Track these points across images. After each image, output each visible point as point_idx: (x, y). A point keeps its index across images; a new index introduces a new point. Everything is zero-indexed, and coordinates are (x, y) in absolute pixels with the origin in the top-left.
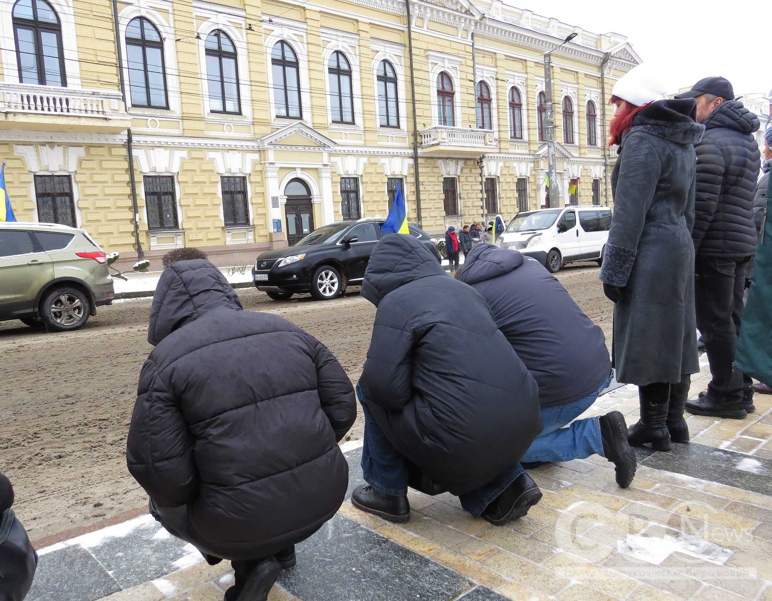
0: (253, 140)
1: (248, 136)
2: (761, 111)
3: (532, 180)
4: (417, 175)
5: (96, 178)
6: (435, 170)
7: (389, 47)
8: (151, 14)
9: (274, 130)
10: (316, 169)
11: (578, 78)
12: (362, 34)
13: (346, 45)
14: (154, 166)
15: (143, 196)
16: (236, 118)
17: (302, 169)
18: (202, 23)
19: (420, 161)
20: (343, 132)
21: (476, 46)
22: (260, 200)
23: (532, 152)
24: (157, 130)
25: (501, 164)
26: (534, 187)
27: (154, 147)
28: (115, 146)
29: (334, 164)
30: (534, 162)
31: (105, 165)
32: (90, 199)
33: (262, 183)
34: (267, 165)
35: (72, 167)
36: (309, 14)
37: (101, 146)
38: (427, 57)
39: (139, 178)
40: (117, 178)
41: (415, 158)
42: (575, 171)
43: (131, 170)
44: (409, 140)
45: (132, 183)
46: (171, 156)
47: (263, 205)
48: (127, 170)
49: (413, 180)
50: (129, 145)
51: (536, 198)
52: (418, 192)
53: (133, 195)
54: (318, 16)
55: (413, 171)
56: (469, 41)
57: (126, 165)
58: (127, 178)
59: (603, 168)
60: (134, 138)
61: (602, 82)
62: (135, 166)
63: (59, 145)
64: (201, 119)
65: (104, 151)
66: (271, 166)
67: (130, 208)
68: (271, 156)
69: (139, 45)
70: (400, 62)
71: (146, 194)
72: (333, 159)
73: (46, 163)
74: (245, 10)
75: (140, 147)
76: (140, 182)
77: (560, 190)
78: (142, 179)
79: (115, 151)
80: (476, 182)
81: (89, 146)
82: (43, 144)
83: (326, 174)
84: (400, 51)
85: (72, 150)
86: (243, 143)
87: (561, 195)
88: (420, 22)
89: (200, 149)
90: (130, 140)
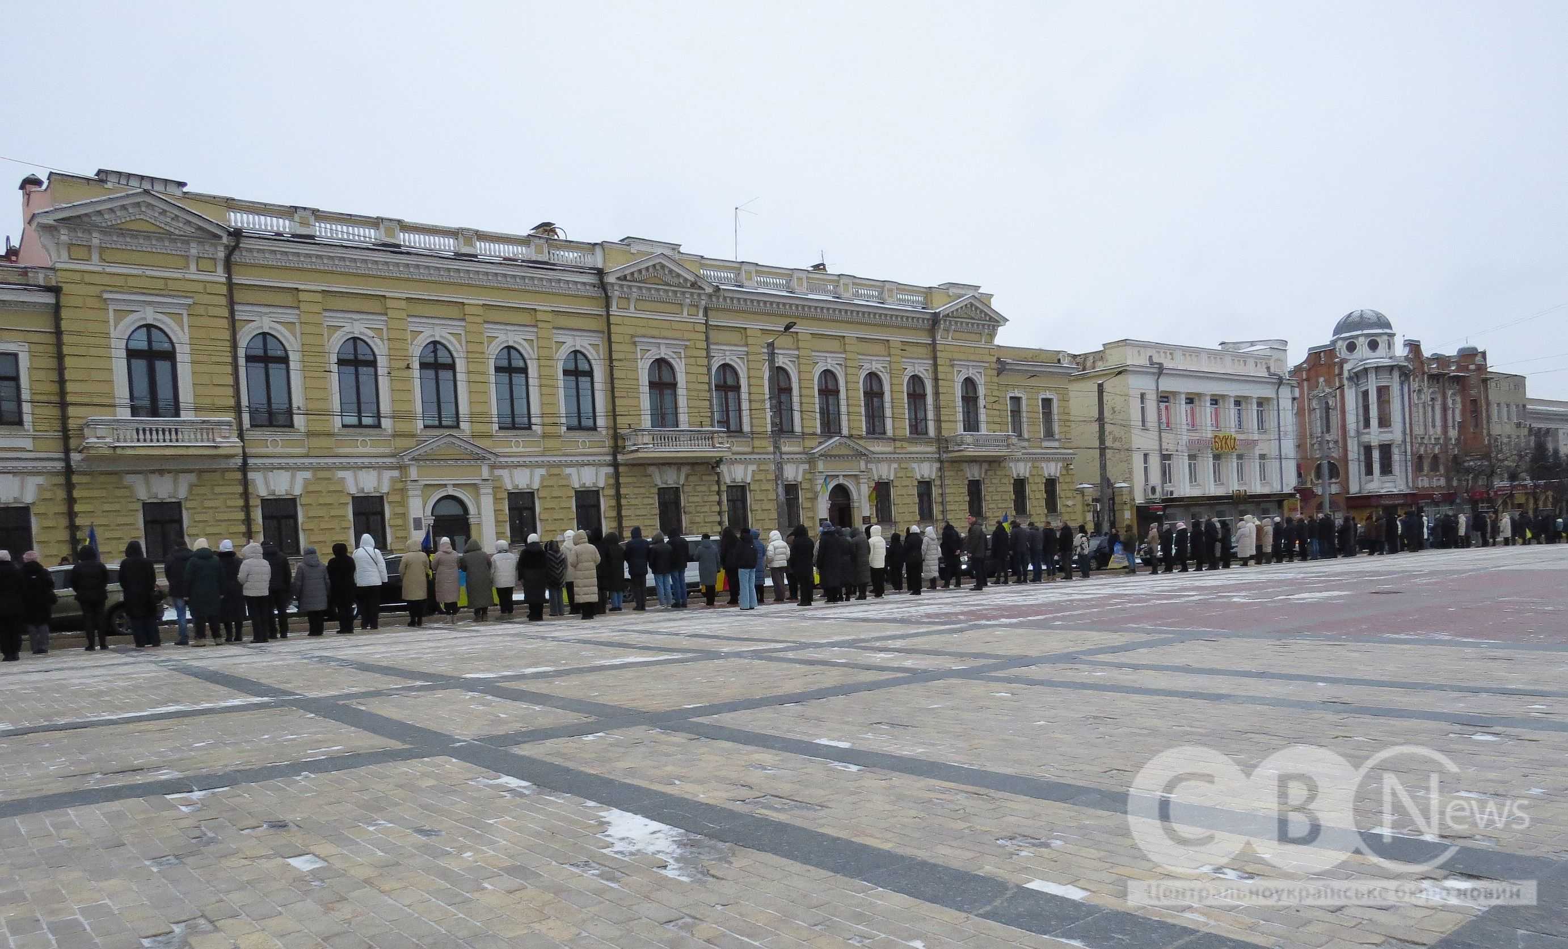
0: (393, 456)
1: (387, 451)
2: (1268, 368)
3: (805, 485)
4: (617, 486)
5: (208, 504)
6: (648, 479)
7: (581, 336)
8: (274, 329)
9: (420, 442)
10: (475, 484)
11: (889, 347)
12: (540, 325)
13: (519, 339)
14: (272, 488)
15: (260, 520)
16: (377, 431)
17: (454, 485)
18: (334, 333)
19: (621, 469)
20: (514, 440)
21: (710, 323)
22: (399, 522)
23: (807, 450)
24: (279, 450)
25: (752, 468)
26: (809, 495)
27: (273, 468)
28: (228, 470)
29: (499, 478)
30: (809, 462)
31: (217, 490)
32: (201, 525)
33: (403, 503)
34: (409, 482)
35: (182, 493)
36: (468, 310)
37: (214, 471)
38: (635, 343)
39: (255, 502)
40: (230, 503)
41: (615, 465)
42: (885, 471)
43: (246, 495)
44: (609, 443)
45: (247, 508)
46: (293, 477)
47: (404, 527)
48: (241, 494)
49: (612, 492)
50: (244, 468)
51: (812, 509)
52: (619, 507)
53: (248, 521)
54: (480, 311)
55: (612, 481)
56: (701, 317)
57: (240, 489)
58: (241, 502)
59: (937, 465)
60: (251, 461)
61: (934, 351)
62: (251, 490)
63: (169, 472)
64: (330, 435)
65: (217, 476)
66: (414, 484)
67: (244, 534)
68: (413, 473)
69: (262, 362)
70: (598, 353)
71: (264, 518)
72: (498, 472)
73: (155, 490)
74: (387, 314)
75: (257, 469)
76: (257, 506)
77: (855, 498)
78: (259, 502)
79: (229, 475)
80: (710, 491)
81: (201, 472)
82: (153, 472)
83: (486, 491)
84: (598, 340)
85: (182, 477)
86: (379, 460)
87: (856, 505)
88: (623, 303)
89: (328, 468)
90: (245, 463)
